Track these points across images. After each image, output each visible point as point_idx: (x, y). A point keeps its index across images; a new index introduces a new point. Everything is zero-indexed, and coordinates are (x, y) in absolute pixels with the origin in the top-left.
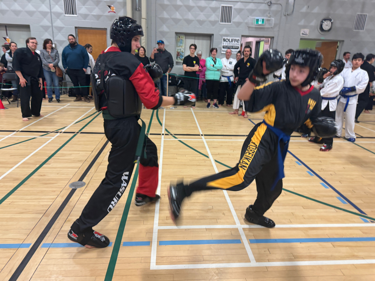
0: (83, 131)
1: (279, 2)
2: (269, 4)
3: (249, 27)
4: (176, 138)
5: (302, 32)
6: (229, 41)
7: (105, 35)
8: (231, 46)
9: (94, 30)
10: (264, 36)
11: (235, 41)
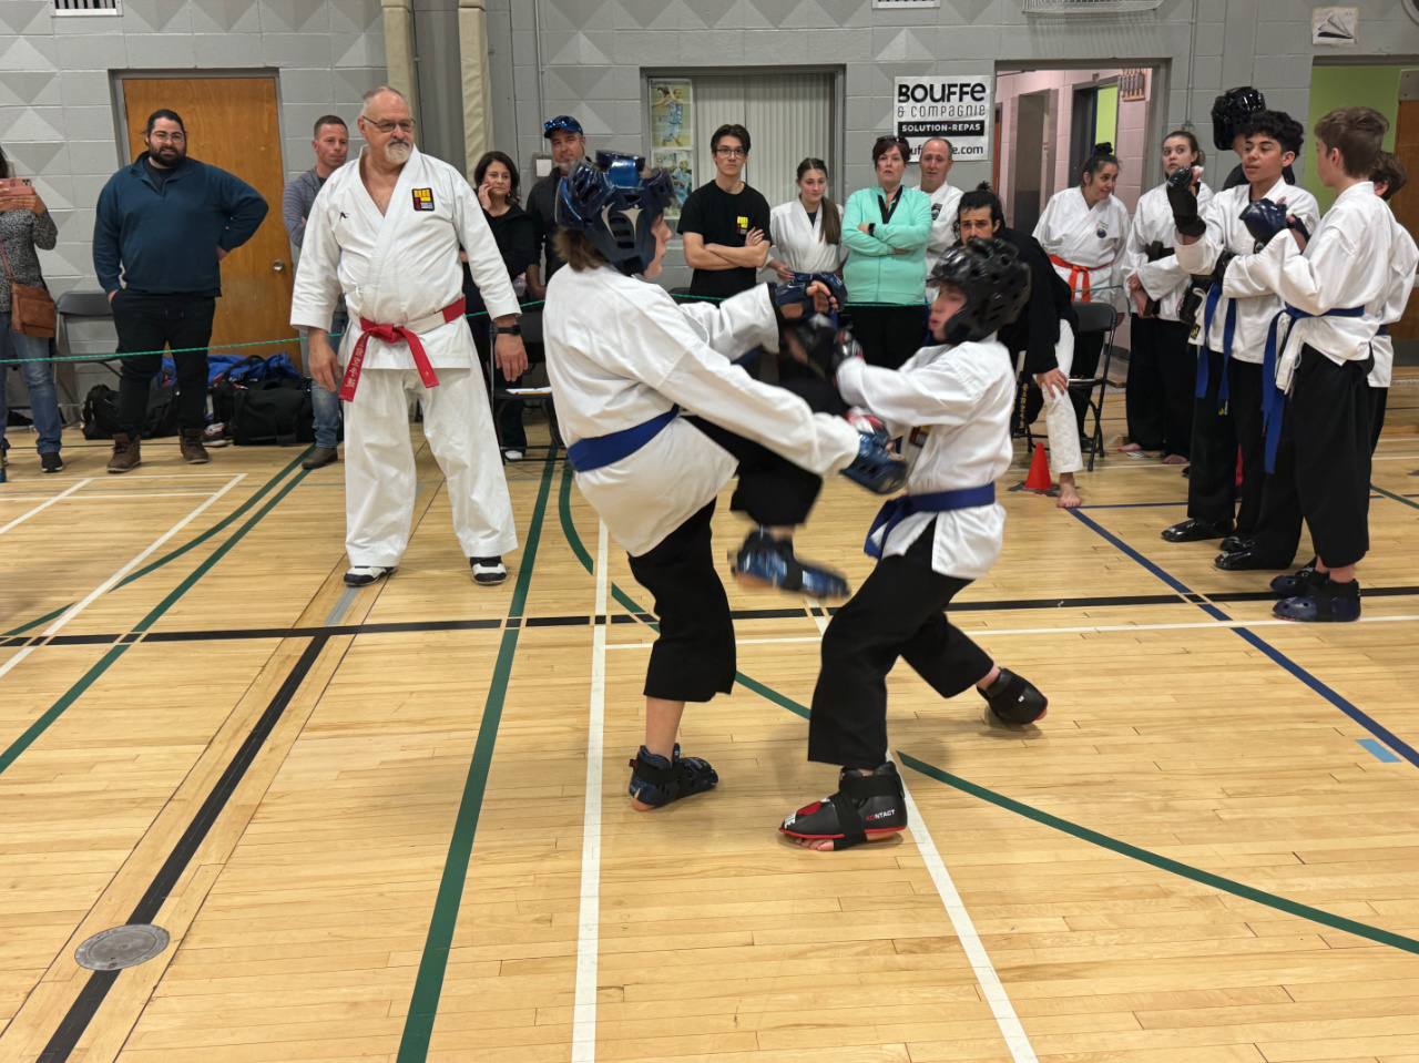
0: (163, 624)
3: (1033, 17)
5: (1318, 25)
6: (933, 99)
7: (268, 101)
8: (941, 123)
9: (207, 82)
10: (1118, 56)
11: (962, 93)
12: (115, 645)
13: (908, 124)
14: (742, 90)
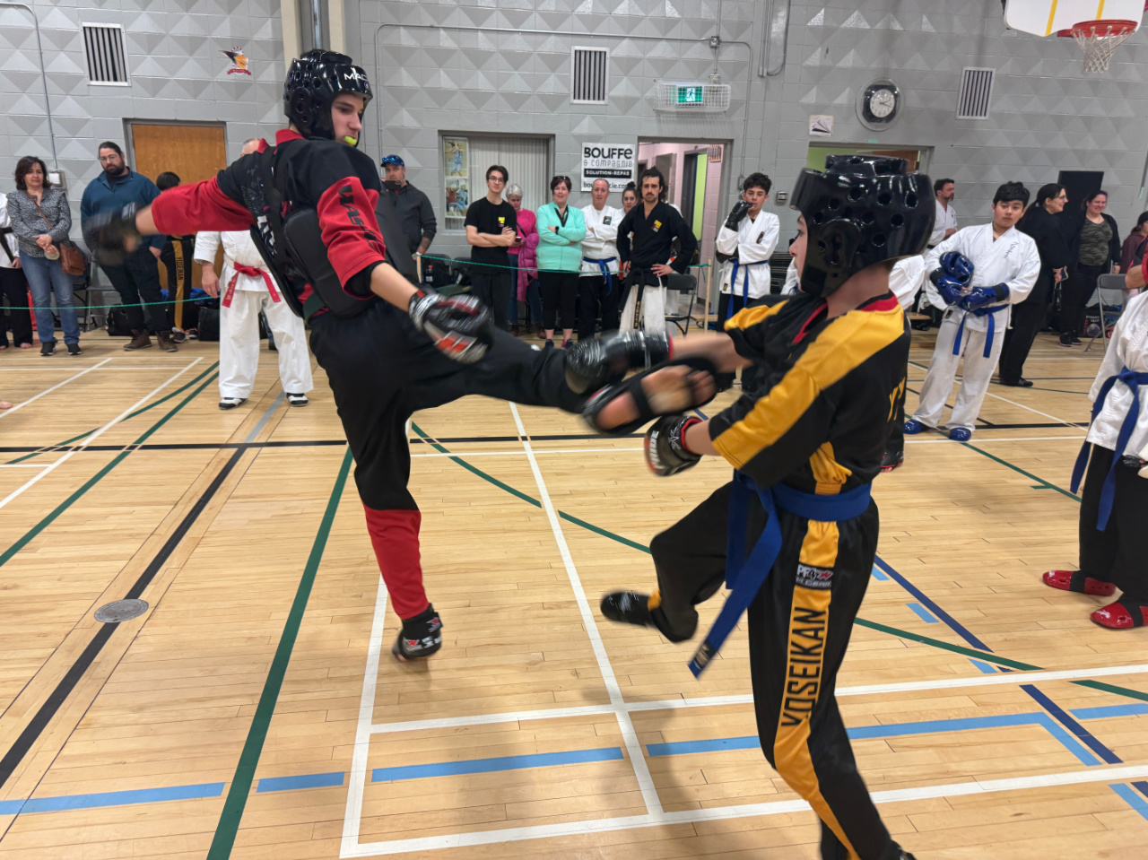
0: (150, 441)
1: (742, 38)
2: (714, 44)
3: (659, 113)
4: (443, 450)
5: (813, 124)
6: (604, 157)
7: (219, 141)
8: (608, 170)
9: (183, 128)
10: (705, 137)
11: (620, 154)
12: (123, 451)
13: (589, 170)
14: (497, 146)
